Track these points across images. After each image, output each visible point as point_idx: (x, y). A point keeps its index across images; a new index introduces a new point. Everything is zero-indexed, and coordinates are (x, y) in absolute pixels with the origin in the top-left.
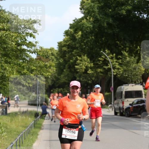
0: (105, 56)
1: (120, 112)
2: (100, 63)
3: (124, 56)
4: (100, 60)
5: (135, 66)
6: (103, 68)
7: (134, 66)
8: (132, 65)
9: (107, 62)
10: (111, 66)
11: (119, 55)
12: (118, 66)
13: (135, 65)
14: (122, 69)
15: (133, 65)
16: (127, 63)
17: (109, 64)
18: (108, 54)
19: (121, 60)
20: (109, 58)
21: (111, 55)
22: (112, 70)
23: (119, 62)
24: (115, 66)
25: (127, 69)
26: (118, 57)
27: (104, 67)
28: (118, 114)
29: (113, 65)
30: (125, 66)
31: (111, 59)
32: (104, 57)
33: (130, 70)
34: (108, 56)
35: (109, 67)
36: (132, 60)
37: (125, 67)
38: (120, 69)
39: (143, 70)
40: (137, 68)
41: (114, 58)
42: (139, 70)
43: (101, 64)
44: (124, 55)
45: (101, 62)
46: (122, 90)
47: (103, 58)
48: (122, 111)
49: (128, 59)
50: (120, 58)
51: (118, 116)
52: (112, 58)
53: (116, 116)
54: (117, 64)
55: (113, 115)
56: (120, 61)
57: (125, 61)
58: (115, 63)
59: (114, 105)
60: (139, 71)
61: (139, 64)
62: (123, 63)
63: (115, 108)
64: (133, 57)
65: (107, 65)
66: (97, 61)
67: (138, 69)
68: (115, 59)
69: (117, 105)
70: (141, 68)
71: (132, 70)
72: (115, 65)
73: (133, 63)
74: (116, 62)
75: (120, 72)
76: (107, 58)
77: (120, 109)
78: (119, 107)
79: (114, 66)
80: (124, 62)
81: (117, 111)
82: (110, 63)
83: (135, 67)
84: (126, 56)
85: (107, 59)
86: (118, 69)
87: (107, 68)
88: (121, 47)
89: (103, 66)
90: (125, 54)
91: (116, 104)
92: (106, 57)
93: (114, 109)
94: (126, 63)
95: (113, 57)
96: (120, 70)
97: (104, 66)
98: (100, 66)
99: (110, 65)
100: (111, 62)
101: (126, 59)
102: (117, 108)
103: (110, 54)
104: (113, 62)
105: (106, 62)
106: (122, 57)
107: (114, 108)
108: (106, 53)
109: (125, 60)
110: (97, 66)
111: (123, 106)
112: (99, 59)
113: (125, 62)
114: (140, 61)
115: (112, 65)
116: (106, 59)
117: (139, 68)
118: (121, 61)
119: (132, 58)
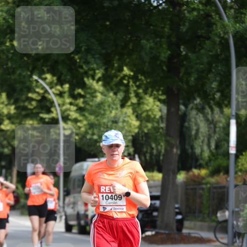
0: (43, 88)
1: (79, 224)
2: (32, 105)
3: (89, 91)
4: (32, 99)
5: (116, 114)
6: (38, 118)
7: (113, 114)
8: (108, 112)
9: (48, 104)
10: (57, 114)
11: (79, 88)
12: (74, 115)
13: (117, 112)
14: (85, 122)
15: (111, 112)
16: (97, 107)
17: (53, 109)
18: (51, 85)
19: (82, 100)
20: (54, 93)
21: (59, 87)
22: (62, 124)
23: (77, 105)
24: (69, 115)
25: (96, 122)
26: (76, 92)
27: (42, 115)
28: (75, 230)
29: (63, 112)
30: (91, 114)
31: (58, 97)
32: (41, 91)
33: (104, 123)
34: (51, 88)
35: (54, 115)
36: (110, 99)
37: (92, 118)
38: (80, 121)
39: (134, 125)
40: (121, 120)
41: (66, 95)
42: (125, 124)
43: (35, 108)
44: (90, 88)
45: (34, 103)
46: (84, 173)
47: (38, 93)
48: (82, 222)
49: (99, 98)
50: (80, 96)
51: (75, 233)
52: (61, 95)
53: (68, 235)
54: (73, 108)
55: (62, 232)
56: (80, 102)
57: (91, 103)
58: (68, 106)
59: (64, 207)
60: (126, 128)
61: (125, 110)
62: (88, 107)
63: (66, 216)
64: (111, 94)
65: (49, 111)
66: (24, 101)
67: (124, 121)
68: (68, 98)
69: (73, 208)
70: (130, 121)
71: (107, 125)
72: (68, 112)
73: (113, 108)
74: (71, 104)
75: (80, 128)
76: (49, 94)
77: (78, 217)
78: (76, 213)
79: (66, 114)
80: (89, 104)
81: (72, 223)
82: (55, 106)
83: (115, 117)
84: (95, 91)
85: (50, 97)
86: (76, 121)
87: (49, 119)
88: (82, 67)
89: (38, 113)
90: (92, 85)
91: (69, 205)
92: (46, 91)
93: (64, 217)
94: (94, 108)
95: (65, 93)
96: (79, 124)
97: (42, 113)
98: (32, 113)
99: (56, 110)
100: (59, 105)
101: (96, 97)
102: (71, 215)
103: (56, 84)
104: (63, 105)
105: (45, 104)
106: (85, 92)
107: (63, 214)
108: (47, 81)
109: (92, 100)
110: (24, 113)
111: (86, 211)
112: (30, 95)
113: (92, 106)
114: (129, 103)
115: (61, 110)
116: (46, 95)
117: (126, 119)
118: (84, 102)
119: (111, 97)
